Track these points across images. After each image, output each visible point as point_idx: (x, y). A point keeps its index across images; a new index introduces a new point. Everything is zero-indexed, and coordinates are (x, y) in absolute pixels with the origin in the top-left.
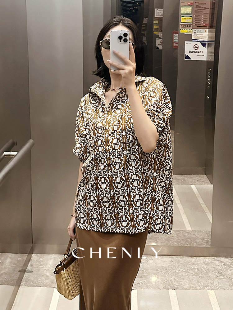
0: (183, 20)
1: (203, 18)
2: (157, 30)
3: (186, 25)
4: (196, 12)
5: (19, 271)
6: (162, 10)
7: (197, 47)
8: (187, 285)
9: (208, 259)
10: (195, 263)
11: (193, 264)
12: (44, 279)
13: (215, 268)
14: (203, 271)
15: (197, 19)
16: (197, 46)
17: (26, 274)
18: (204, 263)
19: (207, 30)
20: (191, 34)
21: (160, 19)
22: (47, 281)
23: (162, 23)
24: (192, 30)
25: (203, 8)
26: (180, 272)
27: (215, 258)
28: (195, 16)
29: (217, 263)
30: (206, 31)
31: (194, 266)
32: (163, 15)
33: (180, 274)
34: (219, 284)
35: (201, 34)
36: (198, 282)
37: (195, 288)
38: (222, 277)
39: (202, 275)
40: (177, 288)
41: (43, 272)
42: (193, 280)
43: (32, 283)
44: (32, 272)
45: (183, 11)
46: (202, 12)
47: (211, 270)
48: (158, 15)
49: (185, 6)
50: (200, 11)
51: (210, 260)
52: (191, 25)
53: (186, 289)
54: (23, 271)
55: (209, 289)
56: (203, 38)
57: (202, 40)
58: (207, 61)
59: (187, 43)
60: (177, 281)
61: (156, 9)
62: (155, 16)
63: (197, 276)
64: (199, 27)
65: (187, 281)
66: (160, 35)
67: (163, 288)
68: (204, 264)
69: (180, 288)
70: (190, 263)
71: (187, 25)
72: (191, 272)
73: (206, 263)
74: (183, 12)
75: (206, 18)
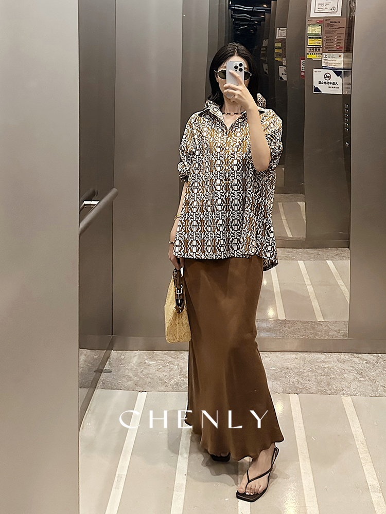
0: (310, 42)
1: (336, 40)
2: (279, 55)
4: (327, 32)
5: (95, 372)
6: (285, 30)
8: (314, 388)
9: (344, 355)
10: (325, 361)
11: (323, 362)
12: (125, 380)
13: (353, 367)
14: (336, 371)
15: (328, 40)
16: (329, 75)
17: (103, 375)
18: (338, 360)
19: (342, 55)
20: (321, 60)
21: (283, 41)
22: (129, 383)
23: (285, 46)
24: (321, 54)
25: (337, 27)
26: (305, 371)
28: (325, 37)
29: (357, 360)
30: (340, 56)
31: (324, 364)
32: (287, 35)
33: (306, 374)
34: (358, 388)
35: (335, 59)
36: (329, 384)
37: (325, 393)
38: (363, 379)
39: (334, 376)
40: (301, 392)
41: (125, 372)
42: (322, 382)
43: (110, 385)
44: (111, 372)
45: (311, 30)
46: (335, 31)
47: (347, 370)
48: (281, 36)
49: (313, 24)
50: (333, 31)
51: (347, 357)
52: (321, 49)
53: (313, 393)
54: (100, 371)
55: (343, 394)
56: (336, 65)
57: (336, 67)
58: (343, 95)
59: (315, 72)
60: (301, 383)
61: (278, 29)
62: (277, 38)
63: (328, 377)
64: (330, 51)
65: (314, 383)
66: (283, 62)
67: (283, 392)
68: (337, 362)
69: (304, 392)
70: (319, 361)
71: (315, 49)
72: (320, 371)
73: (340, 360)
74: (310, 33)
75: (340, 40)
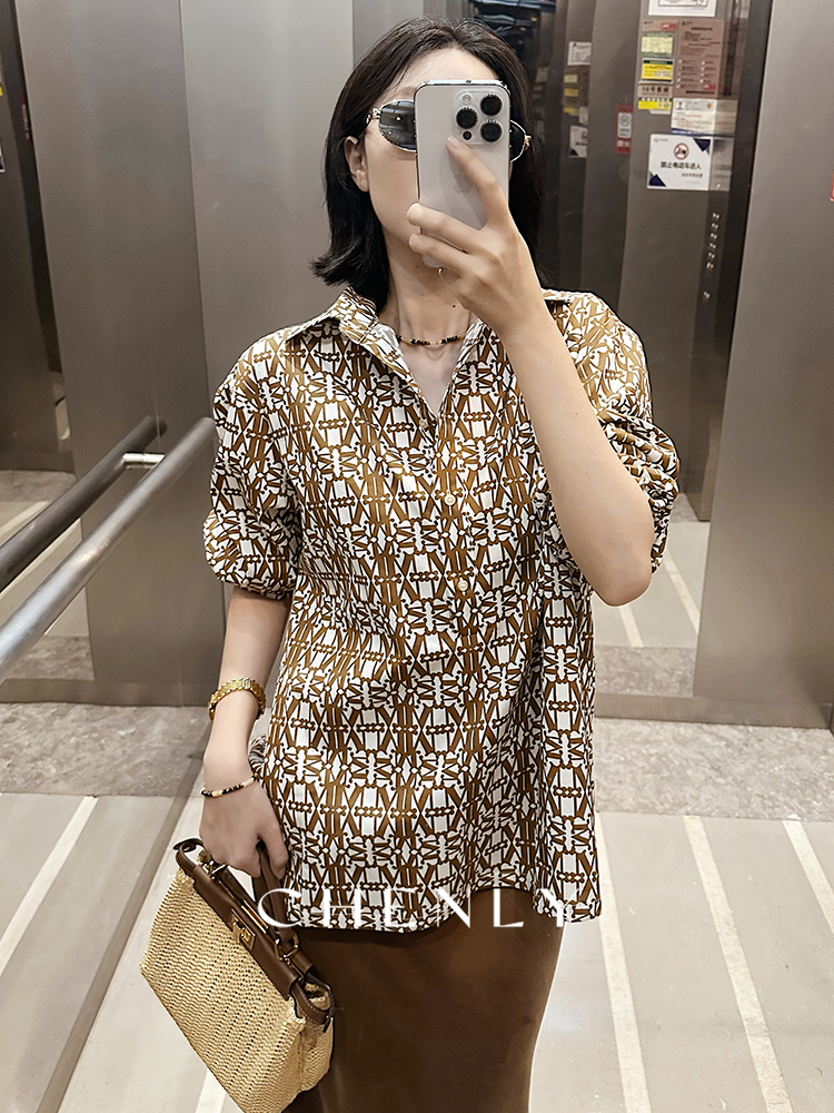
0: (647, 72)
1: (703, 69)
2: (573, 101)
3: (656, 87)
4: (685, 51)
6: (587, 47)
7: (684, 152)
8: (631, 800)
9: (686, 727)
11: (647, 741)
13: (703, 754)
14: (672, 763)
15: (687, 70)
16: (685, 149)
18: (675, 739)
19: (715, 102)
20: (669, 113)
21: (583, 72)
23: (587, 82)
24: (671, 100)
25: (706, 42)
26: (611, 761)
27: (705, 726)
28: (680, 61)
29: (708, 739)
30: (709, 106)
31: (648, 746)
32: (591, 58)
33: (613, 769)
34: (714, 800)
35: (697, 113)
36: (659, 792)
37: (648, 809)
38: (721, 781)
39: (670, 774)
40: (605, 807)
42: (645, 785)
45: (649, 46)
46: (701, 51)
47: (693, 760)
48: (578, 60)
49: (655, 32)
50: (697, 50)
51: (690, 731)
52: (670, 89)
53: (627, 811)
55: (687, 813)
56: (701, 125)
57: (700, 131)
58: (710, 193)
59: (656, 140)
60: (605, 789)
61: (571, 44)
62: (570, 63)
63: (656, 775)
64: (690, 93)
65: (631, 789)
66: (581, 116)
68: (673, 742)
69: (611, 808)
70: (637, 739)
71: (660, 87)
72: (640, 763)
74: (648, 51)
75: (712, 69)
